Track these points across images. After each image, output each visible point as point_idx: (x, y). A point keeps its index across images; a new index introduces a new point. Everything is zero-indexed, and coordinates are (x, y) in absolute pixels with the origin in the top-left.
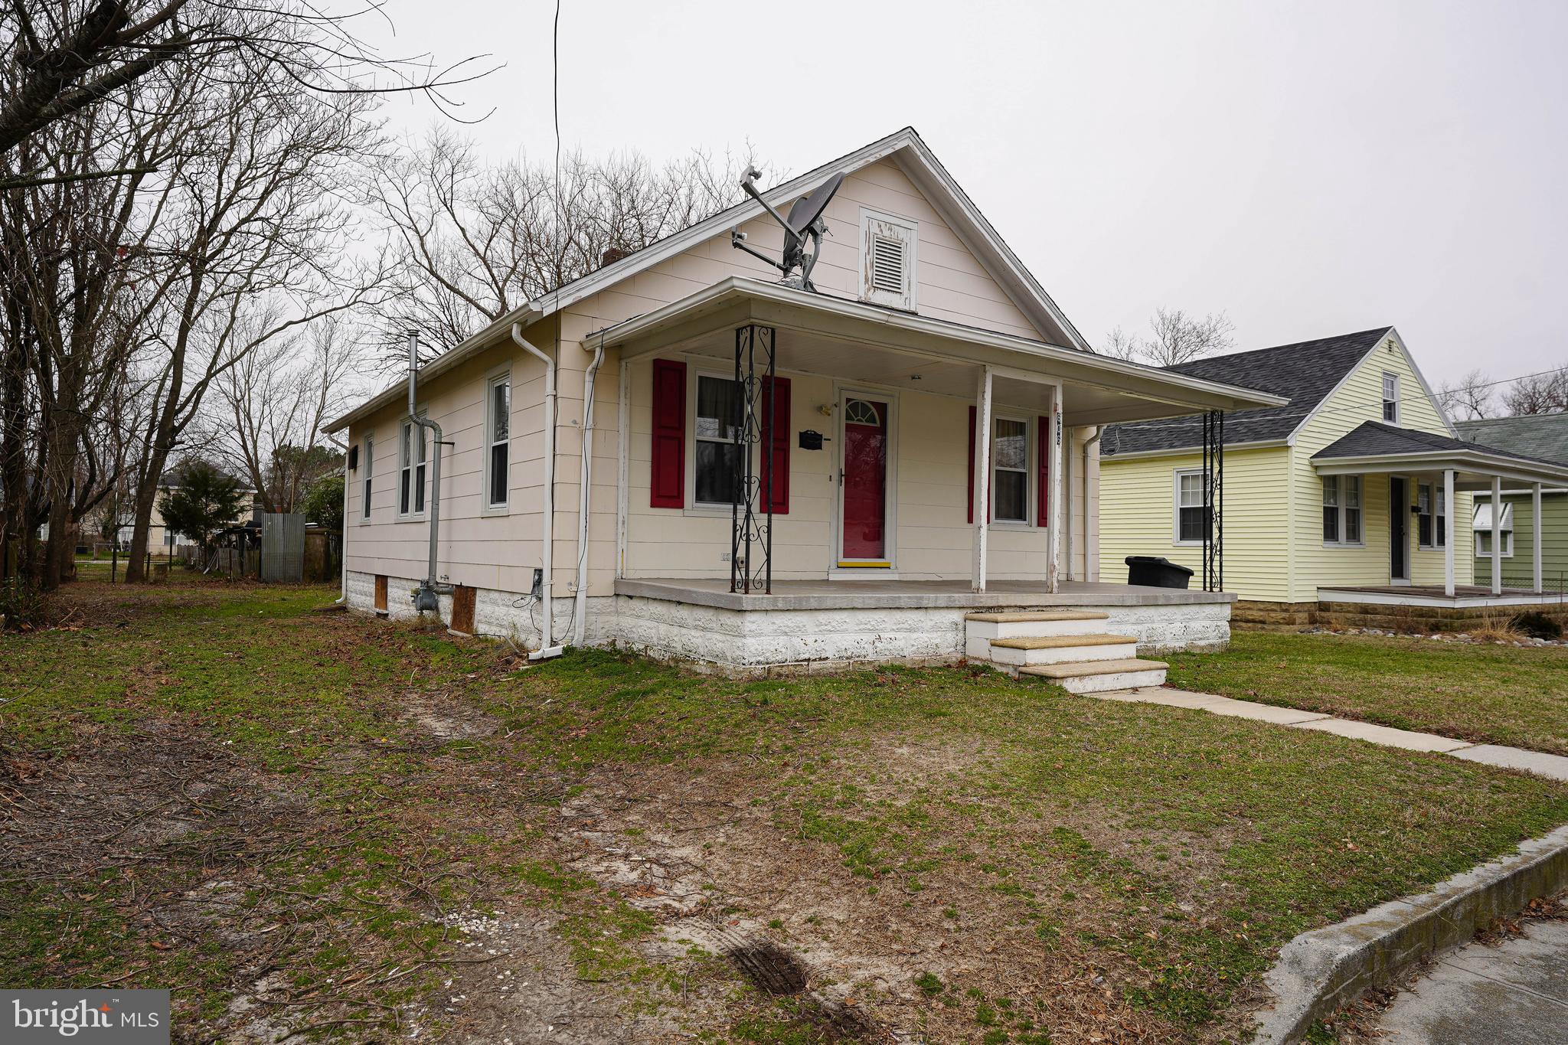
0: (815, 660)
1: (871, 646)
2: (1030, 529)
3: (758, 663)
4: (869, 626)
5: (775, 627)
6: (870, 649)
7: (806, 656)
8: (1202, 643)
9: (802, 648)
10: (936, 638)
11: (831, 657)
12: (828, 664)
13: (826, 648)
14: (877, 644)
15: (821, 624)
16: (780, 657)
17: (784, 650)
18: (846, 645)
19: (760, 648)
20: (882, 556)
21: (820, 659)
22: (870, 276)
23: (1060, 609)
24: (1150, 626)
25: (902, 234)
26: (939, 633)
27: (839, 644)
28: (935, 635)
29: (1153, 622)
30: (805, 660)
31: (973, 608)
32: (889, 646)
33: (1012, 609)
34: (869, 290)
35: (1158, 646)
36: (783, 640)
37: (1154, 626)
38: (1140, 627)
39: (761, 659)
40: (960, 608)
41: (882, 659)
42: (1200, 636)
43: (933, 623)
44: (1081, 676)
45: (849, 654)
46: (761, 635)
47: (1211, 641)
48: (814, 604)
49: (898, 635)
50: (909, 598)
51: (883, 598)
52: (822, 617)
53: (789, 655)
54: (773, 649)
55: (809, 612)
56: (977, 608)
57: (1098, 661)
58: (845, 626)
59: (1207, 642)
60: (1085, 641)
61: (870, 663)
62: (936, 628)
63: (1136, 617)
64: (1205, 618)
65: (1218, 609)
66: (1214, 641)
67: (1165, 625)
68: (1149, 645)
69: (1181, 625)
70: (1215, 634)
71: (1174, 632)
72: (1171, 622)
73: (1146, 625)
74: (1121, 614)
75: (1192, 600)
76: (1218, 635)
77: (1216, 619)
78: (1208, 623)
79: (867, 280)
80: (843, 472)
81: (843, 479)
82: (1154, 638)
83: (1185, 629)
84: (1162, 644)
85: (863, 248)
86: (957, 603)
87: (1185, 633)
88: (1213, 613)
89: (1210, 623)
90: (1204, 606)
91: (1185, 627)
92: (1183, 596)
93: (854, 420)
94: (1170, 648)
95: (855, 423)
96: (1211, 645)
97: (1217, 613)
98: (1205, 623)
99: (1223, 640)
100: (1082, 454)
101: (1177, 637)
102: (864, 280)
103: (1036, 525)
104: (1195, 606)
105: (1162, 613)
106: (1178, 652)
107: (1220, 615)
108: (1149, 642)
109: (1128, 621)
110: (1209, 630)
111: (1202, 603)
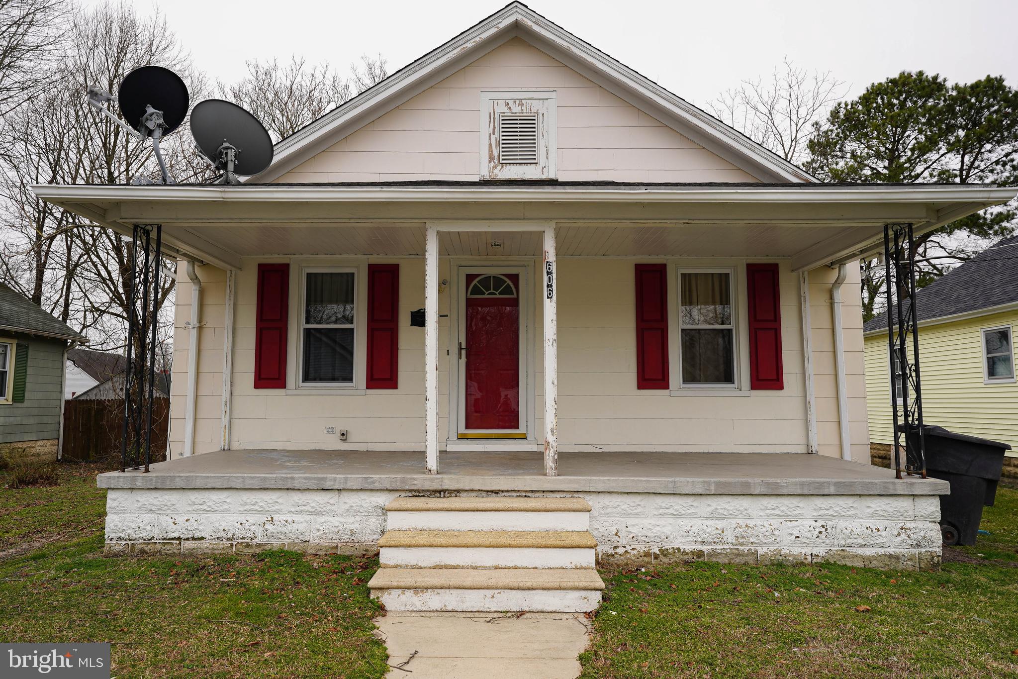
0: (188, 539)
1: (261, 528)
2: (738, 393)
3: (119, 538)
4: (257, 507)
5: (140, 505)
6: (259, 532)
7: (176, 535)
8: (869, 552)
9: (170, 527)
10: (352, 523)
11: (207, 536)
12: (205, 544)
13: (201, 527)
14: (269, 526)
15: (194, 504)
16: (144, 535)
17: (148, 528)
18: (224, 525)
19: (121, 524)
20: (517, 428)
21: (193, 539)
22: (496, 154)
23: (558, 495)
24: (742, 522)
25: (536, 106)
26: (358, 518)
27: (217, 525)
28: (352, 519)
29: (750, 517)
30: (174, 539)
31: (411, 491)
32: (284, 530)
33: (474, 494)
34: (495, 167)
35: (762, 551)
36: (149, 517)
37: (751, 523)
38: (721, 524)
39: (122, 535)
40: (390, 491)
41: (276, 543)
42: (860, 541)
43: (347, 506)
44: (417, 589)
45: (230, 535)
46: (124, 512)
47: (891, 551)
48: (179, 483)
49: (297, 518)
50: (306, 478)
51: (271, 479)
52: (194, 496)
53: (157, 533)
54: (134, 526)
55: (181, 492)
56: (415, 491)
57: (515, 568)
58: (225, 506)
59: (881, 551)
60: (488, 540)
61: (259, 545)
62: (351, 512)
63: (710, 509)
64: (872, 516)
65: (905, 504)
66: (898, 550)
67: (776, 523)
68: (741, 548)
69: (814, 524)
70: (899, 539)
71: (796, 533)
72: (789, 518)
73: (734, 521)
74: (678, 504)
75: (832, 490)
76: (910, 542)
77: (901, 518)
78: (881, 524)
79: (491, 159)
80: (464, 346)
81: (464, 352)
82: (752, 540)
83: (823, 530)
84: (772, 549)
85: (486, 129)
86: (377, 485)
87: (823, 536)
88: (892, 510)
89: (886, 523)
90: (868, 498)
91: (823, 526)
92: (810, 484)
93: (484, 294)
94: (789, 555)
95: (486, 296)
96: (891, 556)
97: (902, 510)
98: (873, 524)
99: (923, 550)
100: (828, 301)
101: (804, 540)
102: (488, 159)
103: (750, 388)
104: (844, 498)
105: (769, 506)
106: (806, 562)
107: (910, 513)
108: (742, 544)
109: (695, 513)
110: (884, 533)
111: (860, 495)
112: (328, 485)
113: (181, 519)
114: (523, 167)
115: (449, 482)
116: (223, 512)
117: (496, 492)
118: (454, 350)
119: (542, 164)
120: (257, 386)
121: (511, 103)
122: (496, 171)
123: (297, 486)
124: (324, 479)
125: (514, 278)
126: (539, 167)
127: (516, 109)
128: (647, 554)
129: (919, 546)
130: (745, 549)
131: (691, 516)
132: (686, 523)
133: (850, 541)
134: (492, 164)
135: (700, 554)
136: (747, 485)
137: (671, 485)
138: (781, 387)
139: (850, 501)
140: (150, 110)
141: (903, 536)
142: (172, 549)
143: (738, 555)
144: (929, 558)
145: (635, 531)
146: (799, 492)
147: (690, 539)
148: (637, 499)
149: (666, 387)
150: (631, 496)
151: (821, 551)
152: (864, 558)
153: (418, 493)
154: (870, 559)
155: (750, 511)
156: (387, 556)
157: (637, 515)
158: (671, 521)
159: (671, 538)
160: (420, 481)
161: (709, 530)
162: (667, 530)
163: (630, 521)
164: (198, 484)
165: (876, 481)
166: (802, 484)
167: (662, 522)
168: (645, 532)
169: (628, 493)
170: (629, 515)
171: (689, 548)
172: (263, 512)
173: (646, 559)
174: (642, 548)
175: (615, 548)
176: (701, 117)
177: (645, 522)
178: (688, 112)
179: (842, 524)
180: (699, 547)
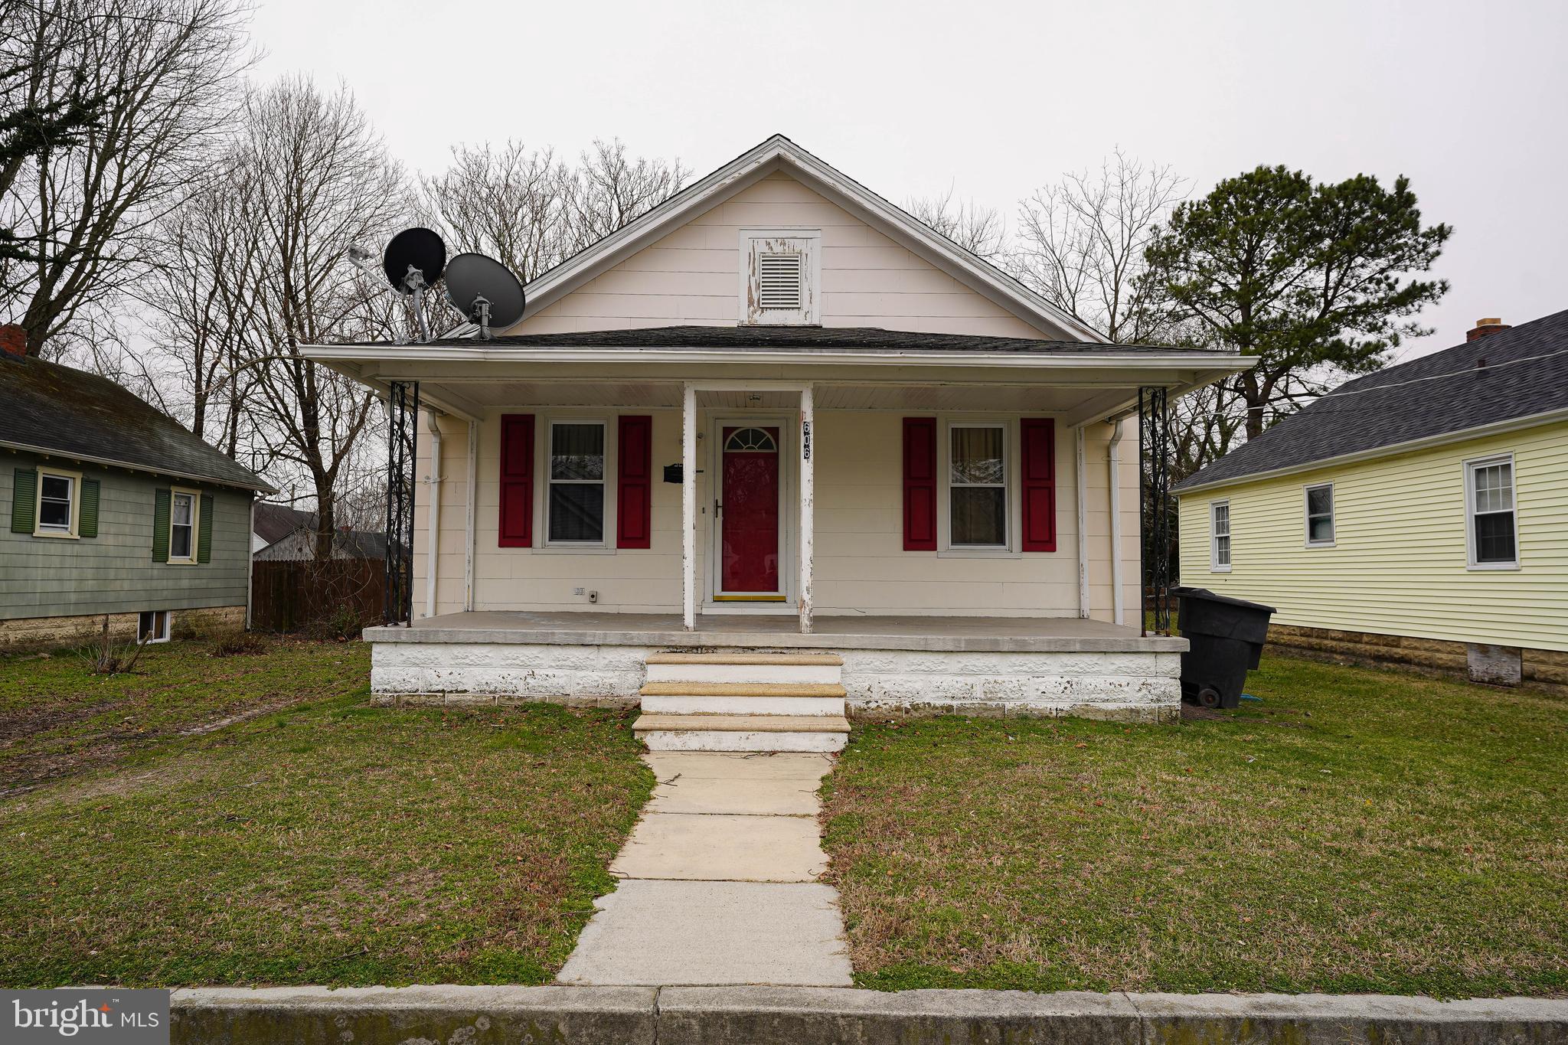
0: (451, 692)
1: (522, 682)
2: (1010, 555)
3: (385, 690)
4: (518, 662)
5: (404, 658)
6: (521, 686)
7: (440, 688)
8: (1111, 706)
9: (434, 680)
10: (612, 678)
11: (470, 689)
12: (468, 697)
13: (464, 681)
14: (529, 680)
15: (457, 657)
16: (409, 687)
17: (413, 680)
18: (487, 678)
19: (386, 677)
20: (776, 589)
21: (457, 691)
22: (755, 297)
23: (813, 652)
24: (991, 678)
25: (799, 245)
26: (617, 673)
27: (479, 678)
28: (610, 674)
29: (999, 674)
30: (438, 691)
31: (668, 647)
32: (545, 683)
33: (731, 650)
34: (755, 312)
35: (1009, 705)
36: (413, 670)
37: (1000, 679)
38: (970, 680)
39: (388, 687)
40: (648, 646)
41: (538, 697)
42: (1103, 696)
43: (606, 662)
44: (677, 731)
45: (492, 688)
46: (388, 665)
47: (1132, 705)
48: (442, 638)
49: (558, 672)
50: (566, 634)
51: (532, 634)
52: (457, 651)
53: (421, 686)
54: (399, 678)
55: (444, 646)
56: (673, 647)
57: (769, 715)
58: (487, 661)
59: (1123, 706)
60: (744, 690)
61: (520, 698)
62: (611, 667)
63: (961, 666)
64: (1116, 672)
65: (1147, 661)
66: (1138, 705)
67: (1023, 679)
68: (989, 703)
69: (1060, 680)
70: (1140, 694)
71: (1043, 689)
72: (1037, 674)
73: (983, 678)
74: (929, 660)
75: (1078, 648)
76: (1150, 697)
77: (1143, 674)
78: (1124, 680)
79: (751, 302)
80: (720, 503)
81: (720, 510)
82: (999, 695)
83: (1069, 686)
84: (1018, 703)
85: (745, 271)
86: (636, 641)
87: (1068, 691)
88: (1134, 666)
89: (1129, 679)
90: (1112, 655)
91: (1068, 682)
92: (1056, 641)
93: (742, 448)
94: (1035, 710)
95: (744, 451)
96: (1132, 710)
97: (1144, 667)
98: (1115, 680)
99: (1163, 705)
100: (1105, 459)
101: (1050, 695)
102: (747, 304)
103: (1020, 550)
104: (1090, 655)
105: (1017, 663)
106: (1051, 716)
107: (1152, 669)
108: (990, 699)
109: (946, 670)
110: (1126, 689)
111: (1105, 653)
112: (588, 640)
113: (444, 673)
114: (785, 311)
115: (706, 638)
116: (485, 665)
117: (752, 649)
118: (710, 509)
119: (805, 309)
120: (501, 545)
121: (772, 242)
122: (756, 316)
123: (558, 641)
124: (584, 634)
125: (774, 431)
126: (802, 312)
127: (778, 249)
128: (898, 709)
129: (1159, 701)
130: (993, 704)
131: (942, 672)
132: (936, 679)
133: (1093, 696)
134: (752, 308)
135: (950, 708)
136: (997, 642)
137: (922, 643)
138: (1053, 549)
139: (1095, 658)
140: (412, 270)
141: (1144, 691)
142: (437, 700)
143: (986, 710)
144: (1168, 712)
145: (887, 686)
146: (1046, 649)
147: (940, 694)
148: (890, 656)
149: (934, 548)
150: (884, 653)
151: (1066, 706)
152: (1106, 713)
153: (676, 649)
154: (1112, 713)
155: (998, 668)
157: (890, 672)
158: (923, 677)
159: (922, 693)
160: (678, 637)
161: (959, 685)
162: (918, 686)
163: (883, 677)
164: (461, 638)
165: (1120, 639)
166: (1049, 642)
167: (914, 678)
168: (896, 688)
169: (881, 650)
170: (881, 671)
171: (939, 703)
172: (524, 666)
173: (897, 713)
174: (893, 703)
175: (868, 703)
176: (974, 262)
177: (898, 678)
178: (960, 256)
179: (1087, 680)
180: (949, 702)
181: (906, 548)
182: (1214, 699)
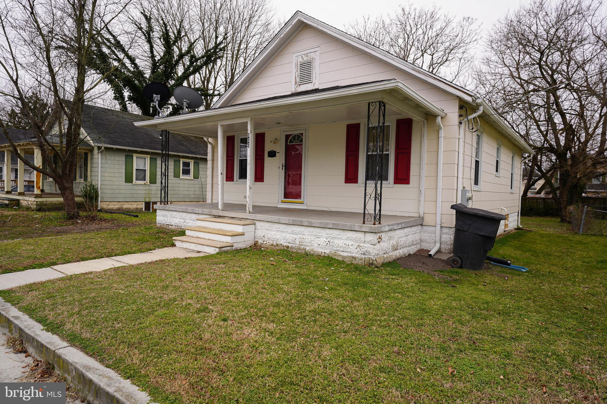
1: (183, 224)
5: (162, 214)
8: (345, 254)
9: (167, 221)
12: (173, 227)
13: (172, 222)
15: (171, 215)
16: (163, 223)
17: (163, 221)
19: (159, 219)
20: (300, 198)
21: (171, 225)
22: (297, 81)
24: (302, 236)
25: (312, 55)
27: (175, 222)
29: (304, 235)
30: (168, 225)
32: (187, 225)
35: (307, 248)
36: (163, 218)
37: (304, 237)
38: (295, 236)
39: (159, 222)
42: (341, 249)
45: (177, 225)
46: (159, 216)
47: (353, 255)
49: (190, 221)
50: (190, 209)
51: (184, 209)
53: (165, 222)
54: (161, 220)
59: (350, 255)
61: (183, 229)
64: (347, 239)
65: (360, 235)
66: (356, 255)
67: (313, 238)
68: (301, 247)
69: (326, 240)
70: (357, 250)
71: (319, 243)
72: (317, 237)
73: (299, 236)
74: (282, 227)
75: (331, 227)
76: (361, 252)
77: (359, 241)
78: (350, 243)
79: (296, 83)
80: (284, 165)
81: (284, 167)
82: (304, 244)
83: (328, 243)
84: (311, 248)
85: (294, 70)
86: (205, 213)
87: (328, 245)
88: (354, 237)
89: (352, 243)
90: (346, 231)
91: (329, 241)
92: (323, 223)
94: (316, 251)
95: (294, 143)
96: (353, 257)
97: (359, 238)
98: (347, 242)
99: (366, 256)
100: (437, 136)
101: (322, 246)
102: (294, 83)
103: (393, 183)
104: (337, 230)
105: (310, 231)
106: (321, 255)
107: (362, 239)
108: (301, 245)
109: (287, 231)
110: (351, 247)
111: (344, 230)
112: (195, 212)
113: (169, 219)
114: (307, 84)
115: (221, 213)
116: (176, 218)
117: (234, 218)
118: (281, 167)
119: (314, 82)
120: (227, 180)
121: (303, 56)
122: (297, 88)
123: (189, 211)
124: (194, 210)
125: (301, 135)
126: (313, 84)
127: (305, 59)
128: (272, 245)
129: (364, 254)
130: (302, 247)
131: (286, 232)
132: (284, 234)
133: (338, 249)
134: (296, 85)
135: (288, 247)
136: (302, 221)
137: (278, 220)
138: (408, 183)
139: (338, 232)
140: (155, 95)
141: (358, 249)
142: (167, 227)
143: (299, 249)
144: (368, 260)
145: (269, 236)
146: (319, 226)
147: (285, 241)
148: (270, 224)
149: (357, 182)
150: (269, 223)
151: (327, 251)
152: (343, 257)
153: (215, 217)
154: (346, 257)
155: (304, 232)
156: (187, 232)
157: (270, 230)
158: (280, 233)
159: (279, 240)
160: (215, 212)
161: (291, 238)
162: (278, 237)
163: (268, 232)
164: (171, 209)
165: (348, 224)
166: (320, 223)
167: (277, 233)
168: (272, 237)
169: (268, 222)
170: (268, 230)
171: (285, 244)
172: (183, 219)
173: (272, 247)
174: (271, 242)
175: (264, 241)
177: (272, 233)
179: (336, 241)
180: (288, 244)
181: (346, 182)
182: (457, 263)
